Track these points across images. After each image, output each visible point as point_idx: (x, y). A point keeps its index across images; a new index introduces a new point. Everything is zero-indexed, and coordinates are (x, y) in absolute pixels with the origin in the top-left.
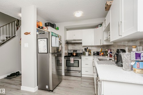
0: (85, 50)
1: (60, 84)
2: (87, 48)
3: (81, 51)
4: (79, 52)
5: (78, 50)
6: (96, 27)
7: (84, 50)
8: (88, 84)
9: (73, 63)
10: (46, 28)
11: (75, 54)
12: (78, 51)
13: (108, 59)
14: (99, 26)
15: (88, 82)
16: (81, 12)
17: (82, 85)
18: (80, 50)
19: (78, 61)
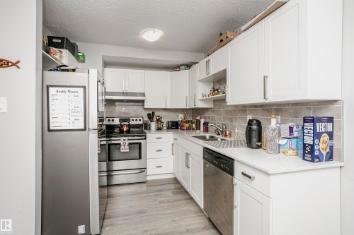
0: (149, 118)
1: (107, 212)
2: (153, 113)
3: (140, 120)
4: (134, 123)
5: (131, 119)
6: (176, 68)
7: (146, 119)
8: (170, 193)
9: (128, 150)
10: (59, 54)
11: (125, 129)
12: (133, 120)
13: (208, 137)
14: (183, 67)
15: (168, 190)
16: (159, 31)
17: (160, 199)
18: (138, 119)
19: (140, 144)
